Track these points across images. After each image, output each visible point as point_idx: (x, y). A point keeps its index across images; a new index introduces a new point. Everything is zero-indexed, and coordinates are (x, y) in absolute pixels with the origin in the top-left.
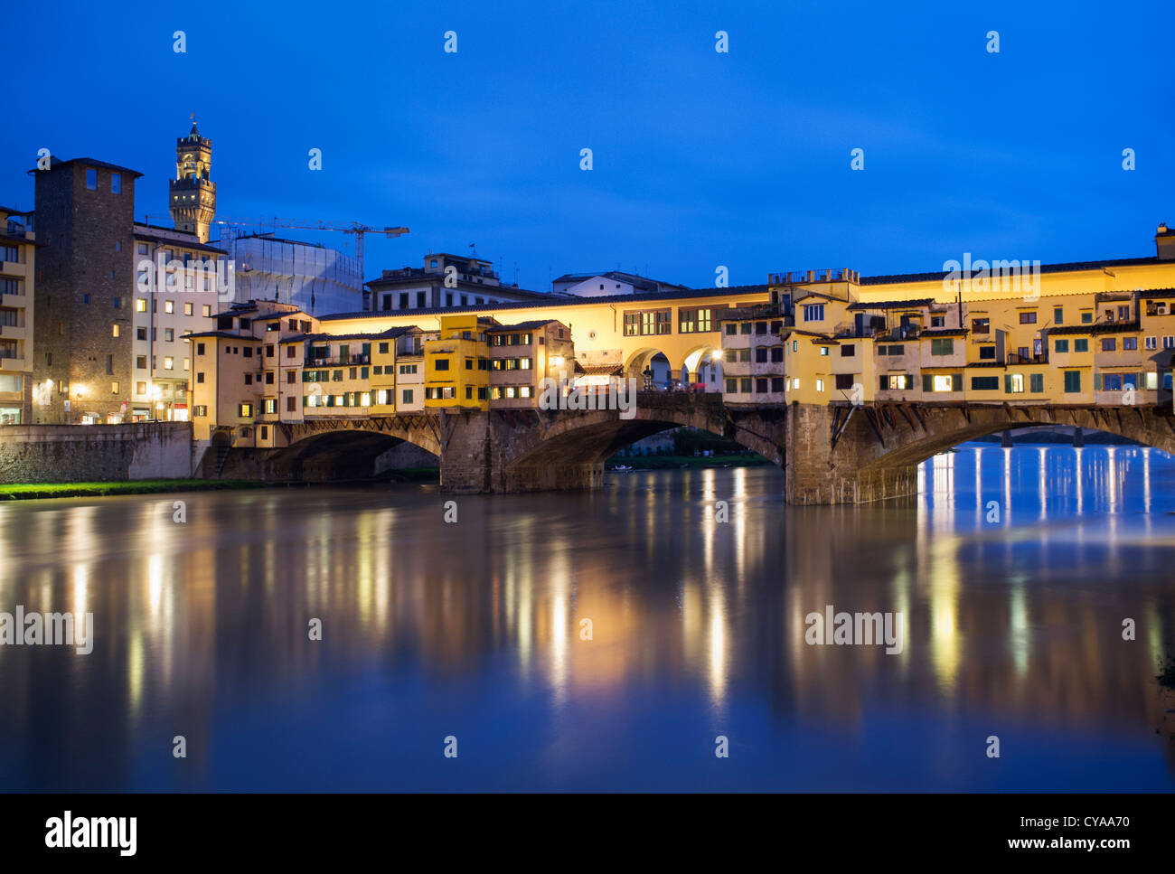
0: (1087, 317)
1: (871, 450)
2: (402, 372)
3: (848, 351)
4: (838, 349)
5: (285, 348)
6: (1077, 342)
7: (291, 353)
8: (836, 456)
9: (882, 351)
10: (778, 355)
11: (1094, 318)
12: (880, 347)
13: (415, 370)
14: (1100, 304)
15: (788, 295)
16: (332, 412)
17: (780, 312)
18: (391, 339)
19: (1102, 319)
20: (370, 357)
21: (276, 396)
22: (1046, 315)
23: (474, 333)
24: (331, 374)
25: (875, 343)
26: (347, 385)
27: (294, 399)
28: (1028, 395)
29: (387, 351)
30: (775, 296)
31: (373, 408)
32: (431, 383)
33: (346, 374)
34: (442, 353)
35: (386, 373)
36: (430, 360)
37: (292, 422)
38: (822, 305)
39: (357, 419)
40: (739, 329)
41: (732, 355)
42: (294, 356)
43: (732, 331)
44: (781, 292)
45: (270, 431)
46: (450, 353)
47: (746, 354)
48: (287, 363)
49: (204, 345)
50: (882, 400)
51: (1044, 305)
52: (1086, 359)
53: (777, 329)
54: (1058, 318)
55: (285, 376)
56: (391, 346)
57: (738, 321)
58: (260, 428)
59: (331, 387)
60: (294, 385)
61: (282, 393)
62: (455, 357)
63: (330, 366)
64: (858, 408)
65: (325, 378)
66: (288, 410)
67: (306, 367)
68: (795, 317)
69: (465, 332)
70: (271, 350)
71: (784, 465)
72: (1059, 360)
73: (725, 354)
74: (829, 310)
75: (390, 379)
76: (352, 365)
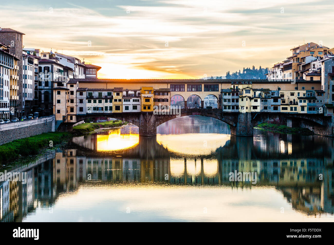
0: (304, 95)
2: (125, 101)
3: (256, 101)
4: (253, 100)
5: (78, 93)
6: (304, 100)
7: (81, 94)
9: (262, 101)
10: (237, 101)
11: (306, 96)
12: (262, 100)
13: (129, 101)
14: (307, 93)
16: (98, 112)
17: (235, 90)
18: (121, 92)
19: (307, 96)
20: (112, 96)
21: (75, 107)
22: (296, 94)
23: (152, 92)
24: (97, 101)
25: (261, 99)
26: (103, 104)
27: (82, 108)
28: (294, 111)
29: (119, 95)
30: (234, 86)
31: (114, 111)
32: (144, 105)
33: (103, 101)
34: (147, 97)
35: (119, 101)
36: (143, 99)
37: (81, 115)
38: (250, 90)
39: (108, 114)
40: (227, 94)
41: (225, 100)
42: (82, 95)
43: (225, 94)
44: (236, 86)
45: (74, 117)
46: (150, 97)
47: (229, 100)
48: (79, 97)
49: (60, 92)
50: (262, 111)
51: (296, 92)
52: (306, 104)
53: (237, 95)
54: (299, 95)
55: (78, 101)
56: (121, 94)
57: (227, 92)
58: (70, 116)
59: (97, 105)
60: (82, 104)
61: (77, 106)
62: (152, 98)
63: (97, 98)
64: (258, 114)
65: (95, 102)
66: (80, 111)
67: (87, 98)
68: (242, 92)
69: (150, 91)
70: (72, 93)
71: (236, 126)
72: (300, 104)
73: (224, 100)
74: (251, 91)
75: (120, 103)
76: (106, 99)
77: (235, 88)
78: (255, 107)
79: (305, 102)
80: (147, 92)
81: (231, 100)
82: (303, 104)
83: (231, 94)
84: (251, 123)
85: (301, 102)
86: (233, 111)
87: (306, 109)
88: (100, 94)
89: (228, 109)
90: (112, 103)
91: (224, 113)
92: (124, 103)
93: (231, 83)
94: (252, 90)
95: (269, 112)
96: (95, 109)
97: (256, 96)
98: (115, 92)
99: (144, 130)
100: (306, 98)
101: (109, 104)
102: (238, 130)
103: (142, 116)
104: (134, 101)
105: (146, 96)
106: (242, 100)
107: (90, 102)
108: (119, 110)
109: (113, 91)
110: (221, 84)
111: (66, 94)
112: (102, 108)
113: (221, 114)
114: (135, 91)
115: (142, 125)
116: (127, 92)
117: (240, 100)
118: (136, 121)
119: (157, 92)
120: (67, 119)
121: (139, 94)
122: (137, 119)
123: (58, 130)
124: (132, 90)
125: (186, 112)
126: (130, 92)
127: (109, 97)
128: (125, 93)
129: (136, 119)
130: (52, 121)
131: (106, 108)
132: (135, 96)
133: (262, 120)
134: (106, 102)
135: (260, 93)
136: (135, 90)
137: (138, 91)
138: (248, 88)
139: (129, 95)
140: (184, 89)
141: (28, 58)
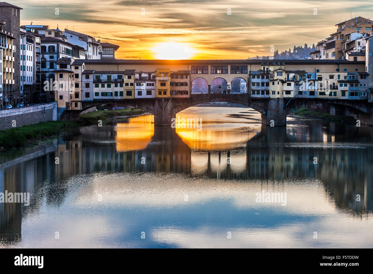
0: (345, 77)
1: (290, 110)
2: (137, 85)
3: (289, 85)
4: (286, 84)
5: (84, 76)
6: (345, 84)
7: (87, 77)
8: (284, 112)
9: (296, 85)
10: (268, 85)
11: (347, 79)
14: (349, 75)
15: (268, 68)
16: (106, 98)
17: (266, 72)
18: (133, 74)
19: (349, 79)
20: (123, 80)
21: (80, 92)
22: (336, 77)
23: (169, 75)
24: (106, 85)
25: (295, 83)
26: (113, 89)
27: (89, 93)
28: (333, 97)
29: (131, 78)
30: (264, 68)
31: (125, 97)
32: (159, 90)
33: (113, 85)
34: (163, 81)
35: (130, 85)
36: (158, 83)
37: (87, 101)
38: (282, 72)
39: (118, 100)
40: (256, 77)
41: (254, 84)
42: (89, 78)
43: (254, 77)
44: (266, 67)
45: (79, 104)
46: (166, 81)
47: (258, 84)
48: (85, 80)
49: (62, 75)
50: (296, 97)
51: (336, 74)
52: (347, 88)
53: (267, 78)
54: (339, 78)
55: (84, 85)
56: (132, 77)
57: (256, 75)
58: (74, 103)
59: (106, 89)
60: (88, 88)
61: (83, 91)
62: (168, 82)
63: (106, 82)
64: (292, 99)
65: (103, 86)
66: (86, 97)
67: (94, 82)
68: (274, 75)
69: (166, 74)
70: (77, 76)
71: (266, 114)
72: (340, 88)
73: (251, 84)
74: (284, 74)
75: (132, 87)
76: (116, 83)
77: (266, 70)
78: (288, 92)
79: (346, 85)
80: (162, 75)
81: (260, 84)
82: (343, 88)
83: (261, 77)
84: (284, 110)
85: (341, 85)
86: (263, 96)
87: (347, 94)
88: (109, 78)
89: (257, 94)
90: (122, 88)
91: (252, 99)
92: (137, 87)
93: (261, 64)
94: (284, 72)
95: (304, 98)
96: (103, 94)
97: (290, 79)
98: (126, 75)
99: (159, 119)
100: (348, 82)
101: (119, 89)
102: (269, 118)
103: (157, 102)
104: (148, 85)
105: (162, 79)
106: (273, 84)
107: (97, 86)
108: (131, 95)
109: (123, 74)
110: (250, 65)
111: (70, 78)
112: (112, 93)
113: (249, 100)
114: (150, 74)
115: (158, 113)
116: (140, 75)
117: (271, 83)
118: (151, 108)
119: (174, 74)
120: (71, 106)
121: (154, 77)
122: (152, 106)
123: (61, 119)
124: (145, 73)
125: (208, 98)
126: (143, 75)
127: (119, 80)
128: (137, 76)
129: (150, 106)
130: (53, 108)
131: (116, 93)
132: (150, 79)
133: (297, 107)
134: (116, 86)
135: (295, 76)
136: (150, 72)
137: (152, 73)
138: (280, 69)
139: (143, 79)
140: (207, 71)
141: (27, 36)
